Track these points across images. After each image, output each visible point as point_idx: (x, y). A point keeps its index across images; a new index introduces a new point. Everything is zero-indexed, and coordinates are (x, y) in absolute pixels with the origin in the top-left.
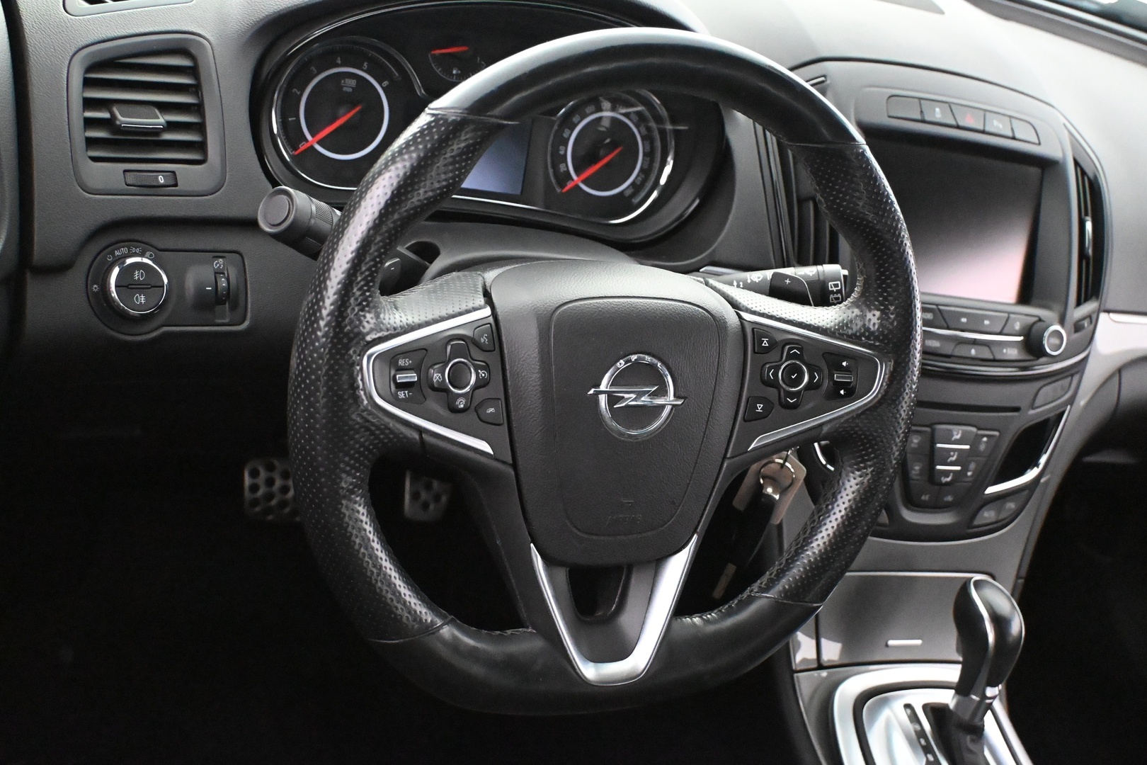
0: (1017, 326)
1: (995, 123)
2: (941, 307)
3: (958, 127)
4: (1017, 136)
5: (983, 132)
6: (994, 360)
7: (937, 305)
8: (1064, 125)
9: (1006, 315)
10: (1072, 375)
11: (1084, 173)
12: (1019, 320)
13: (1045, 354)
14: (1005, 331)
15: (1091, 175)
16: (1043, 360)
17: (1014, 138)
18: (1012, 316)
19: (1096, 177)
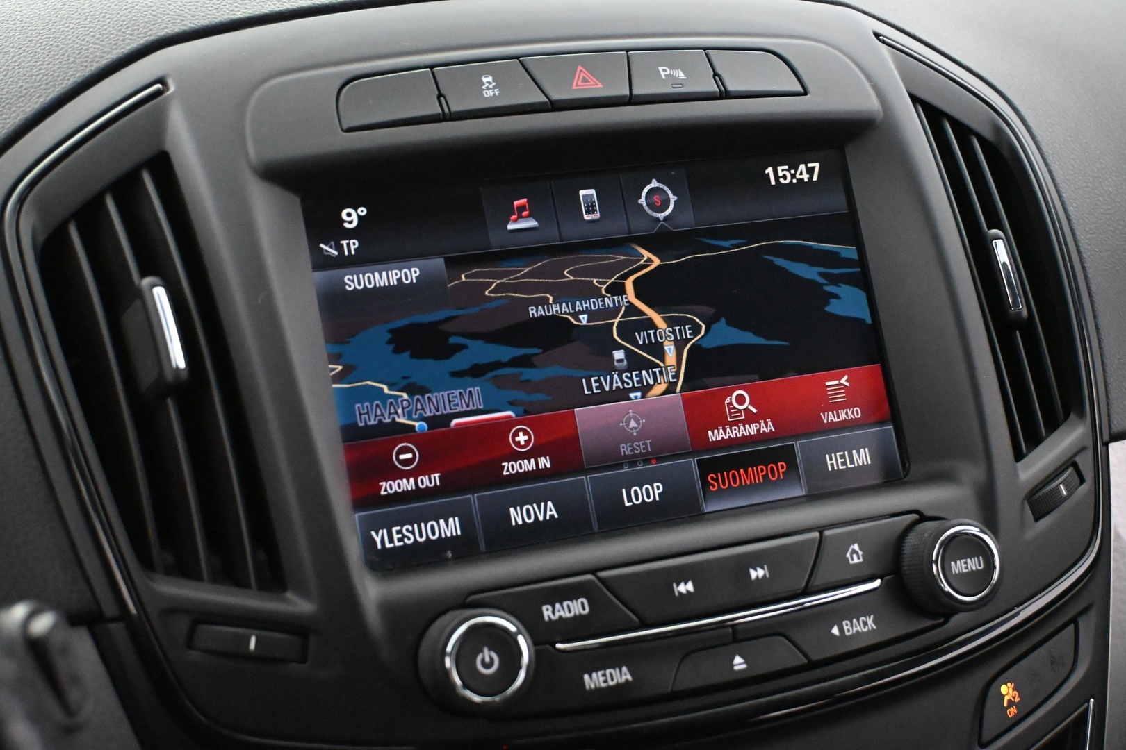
0: (855, 556)
1: (664, 71)
2: (603, 574)
3: (555, 106)
4: (732, 86)
5: (631, 100)
6: (812, 665)
7: (593, 571)
8: (877, 35)
9: (816, 534)
10: (1074, 621)
11: (963, 131)
12: (853, 538)
13: (951, 608)
14: (818, 581)
15: (987, 133)
16: (957, 620)
17: (725, 95)
18: (827, 533)
19: (998, 131)
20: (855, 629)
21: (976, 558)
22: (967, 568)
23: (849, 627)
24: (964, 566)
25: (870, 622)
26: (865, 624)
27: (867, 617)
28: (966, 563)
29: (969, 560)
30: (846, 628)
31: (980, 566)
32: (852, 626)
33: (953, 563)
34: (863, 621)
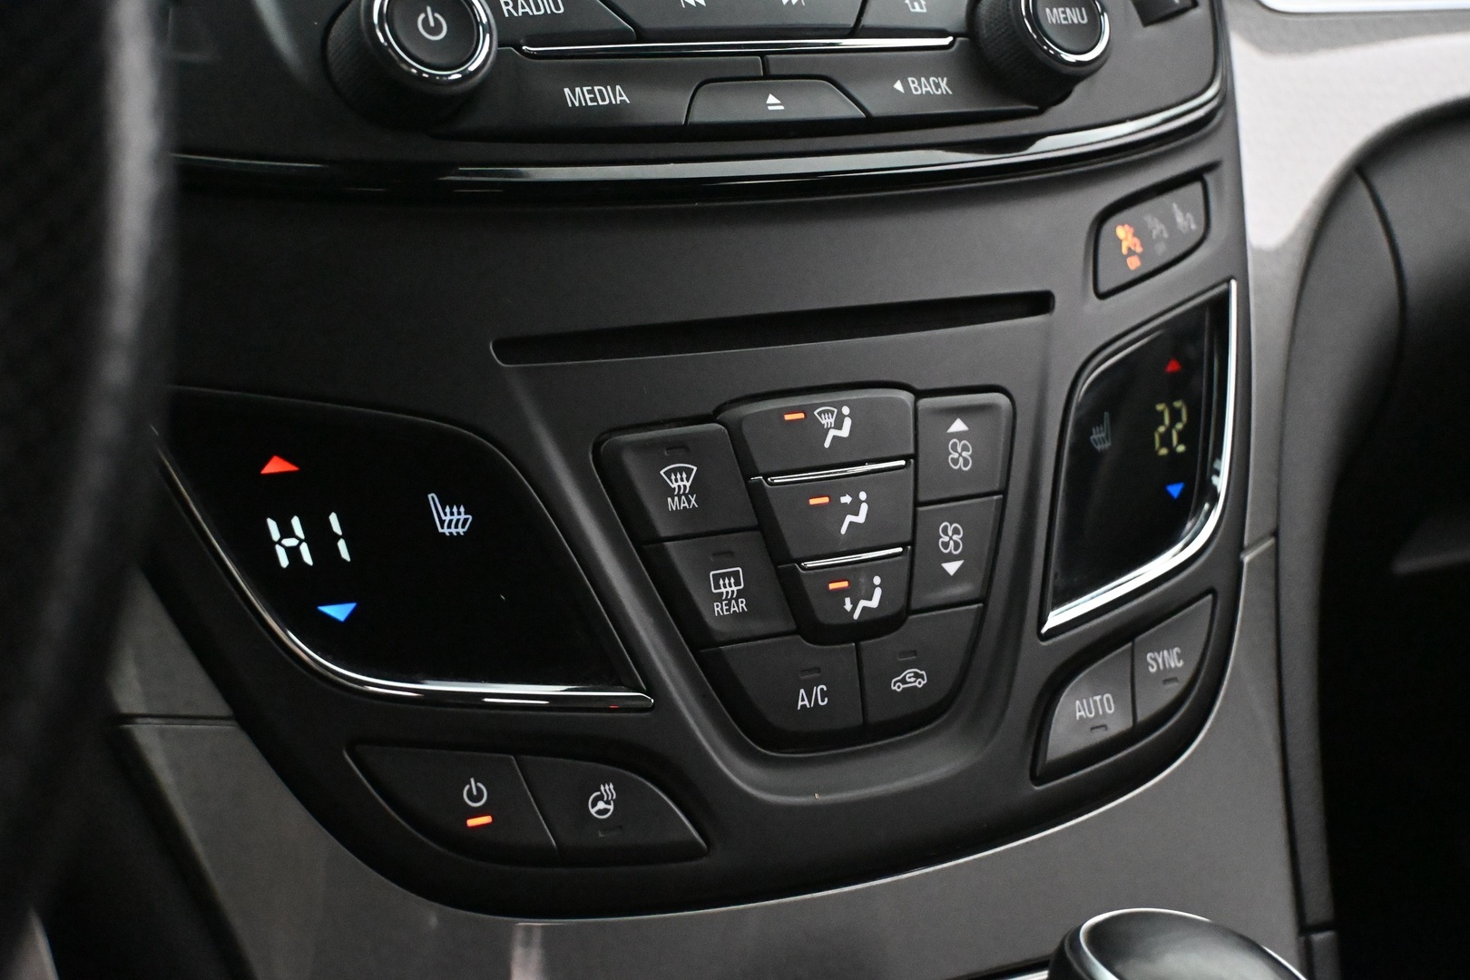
0: (916, 4)
20: (924, 89)
21: (1077, 9)
22: (1066, 19)
23: (916, 85)
24: (1062, 16)
25: (943, 84)
26: (938, 86)
27: (940, 79)
28: (1064, 12)
29: (1068, 10)
30: (912, 86)
31: (1083, 19)
32: (920, 84)
33: (1048, 10)
34: (934, 81)
